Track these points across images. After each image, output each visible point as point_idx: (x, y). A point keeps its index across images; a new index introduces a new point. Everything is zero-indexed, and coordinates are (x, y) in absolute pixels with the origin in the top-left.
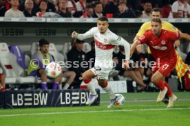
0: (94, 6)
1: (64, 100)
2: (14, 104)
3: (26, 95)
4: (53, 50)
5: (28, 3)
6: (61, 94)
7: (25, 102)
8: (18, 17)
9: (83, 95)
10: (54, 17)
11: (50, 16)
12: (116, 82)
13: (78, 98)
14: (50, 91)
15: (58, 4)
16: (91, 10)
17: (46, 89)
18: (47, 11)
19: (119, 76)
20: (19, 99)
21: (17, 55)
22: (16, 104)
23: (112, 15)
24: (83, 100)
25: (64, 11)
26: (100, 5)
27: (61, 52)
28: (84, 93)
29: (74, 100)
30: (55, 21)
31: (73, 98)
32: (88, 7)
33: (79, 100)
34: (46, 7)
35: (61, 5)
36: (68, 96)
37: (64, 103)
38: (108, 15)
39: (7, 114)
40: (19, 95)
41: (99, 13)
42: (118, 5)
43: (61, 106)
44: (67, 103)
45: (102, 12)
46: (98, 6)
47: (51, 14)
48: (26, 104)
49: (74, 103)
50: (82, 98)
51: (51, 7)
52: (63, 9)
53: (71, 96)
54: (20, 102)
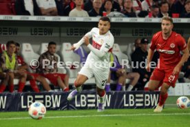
0: (160, 5)
1: (127, 102)
2: (77, 105)
3: (89, 96)
4: (118, 51)
5: (96, 2)
6: (125, 96)
7: (88, 103)
8: (82, 17)
9: (147, 97)
10: (119, 16)
11: (114, 16)
12: (181, 84)
13: (142, 100)
14: (114, 92)
15: (123, 4)
16: (157, 9)
17: (110, 91)
18: (112, 10)
19: (185, 78)
20: (82, 100)
21: (81, 55)
22: (79, 106)
23: (178, 15)
24: (147, 102)
25: (129, 11)
26: (166, 5)
27: (125, 53)
28: (148, 95)
29: (138, 102)
30: (120, 21)
31: (137, 100)
32: (154, 6)
33: (143, 102)
34: (111, 7)
35: (126, 4)
36: (132, 98)
37: (127, 105)
38: (174, 15)
39: (70, 115)
40: (82, 96)
41: (165, 12)
42: (185, 4)
43: (124, 108)
44: (131, 105)
45: (168, 12)
46: (163, 5)
47: (116, 13)
48: (89, 105)
49: (137, 105)
50: (146, 100)
51: (116, 7)
52: (128, 8)
53: (135, 98)
54: (84, 103)
